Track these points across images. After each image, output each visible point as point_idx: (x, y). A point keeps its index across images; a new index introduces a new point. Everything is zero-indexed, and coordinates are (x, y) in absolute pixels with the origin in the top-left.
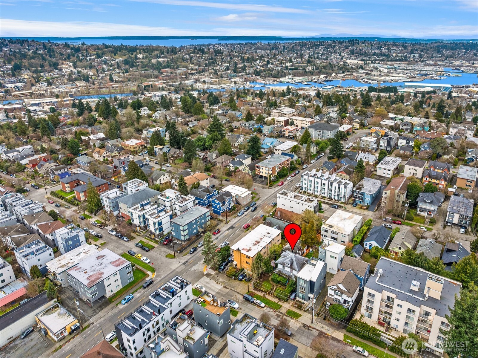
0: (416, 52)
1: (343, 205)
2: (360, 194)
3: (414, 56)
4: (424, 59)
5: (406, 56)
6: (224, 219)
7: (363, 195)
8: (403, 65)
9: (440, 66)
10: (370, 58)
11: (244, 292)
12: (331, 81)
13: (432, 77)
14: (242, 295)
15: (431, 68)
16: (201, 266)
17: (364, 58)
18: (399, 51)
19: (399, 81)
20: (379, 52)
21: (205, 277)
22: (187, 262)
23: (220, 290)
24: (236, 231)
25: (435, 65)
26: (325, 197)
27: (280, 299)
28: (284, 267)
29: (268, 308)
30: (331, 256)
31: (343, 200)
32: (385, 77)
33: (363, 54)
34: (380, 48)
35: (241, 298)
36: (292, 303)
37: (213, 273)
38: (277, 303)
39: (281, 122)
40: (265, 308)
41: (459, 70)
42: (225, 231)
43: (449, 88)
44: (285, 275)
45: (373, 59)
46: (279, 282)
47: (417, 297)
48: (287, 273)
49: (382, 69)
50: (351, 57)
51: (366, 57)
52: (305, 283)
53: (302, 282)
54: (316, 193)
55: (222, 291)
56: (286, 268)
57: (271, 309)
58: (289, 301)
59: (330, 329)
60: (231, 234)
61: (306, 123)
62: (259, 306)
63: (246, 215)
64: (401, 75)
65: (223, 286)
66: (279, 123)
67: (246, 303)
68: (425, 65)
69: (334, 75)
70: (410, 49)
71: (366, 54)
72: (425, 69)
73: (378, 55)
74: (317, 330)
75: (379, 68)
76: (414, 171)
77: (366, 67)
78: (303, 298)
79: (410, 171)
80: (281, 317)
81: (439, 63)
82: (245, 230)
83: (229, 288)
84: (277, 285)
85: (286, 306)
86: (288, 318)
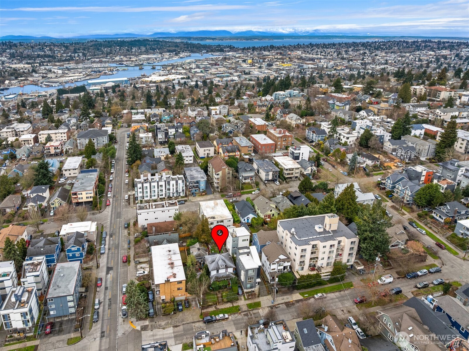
0: (79, 51)
1: (186, 199)
2: (195, 183)
3: (79, 55)
4: (89, 58)
5: (71, 55)
6: (90, 265)
7: (198, 183)
8: (72, 65)
9: (105, 62)
10: (35, 60)
11: (197, 317)
12: (7, 89)
13: (105, 73)
14: (199, 321)
15: (99, 65)
16: (125, 326)
17: (29, 61)
18: (62, 51)
19: (79, 80)
20: (43, 53)
21: (143, 332)
22: (103, 332)
23: (174, 333)
24: (117, 269)
25: (101, 62)
26: (164, 198)
27: (231, 301)
28: (218, 271)
29: (232, 315)
30: (243, 240)
31: (181, 195)
32: (64, 78)
33: (25, 57)
34: (42, 49)
35: (201, 324)
36: (243, 298)
37: (147, 323)
38: (233, 306)
39: (28, 141)
40: (230, 317)
41: (122, 64)
42: (106, 277)
43: (127, 81)
44: (223, 277)
45: (39, 61)
46: (220, 288)
47: (328, 235)
48: (223, 275)
49: (56, 71)
50: (13, 61)
51: (30, 60)
52: (253, 272)
53: (251, 273)
54: (153, 198)
55: (177, 332)
56: (221, 271)
57: (235, 314)
58: (239, 297)
59: (288, 297)
60: (117, 275)
61: (62, 135)
62: (223, 320)
63: (109, 249)
64: (78, 74)
65: (172, 328)
66: (26, 142)
67: (210, 325)
68: (92, 63)
69: (7, 82)
70: (72, 48)
71: (29, 57)
72: (95, 67)
73: (42, 57)
74: (282, 304)
75: (53, 70)
76: (208, 152)
77: (38, 70)
78: (251, 287)
79: (205, 152)
80: (249, 314)
81: (104, 60)
82: (126, 264)
83: (179, 324)
84: (219, 292)
85: (242, 303)
86: (255, 311)
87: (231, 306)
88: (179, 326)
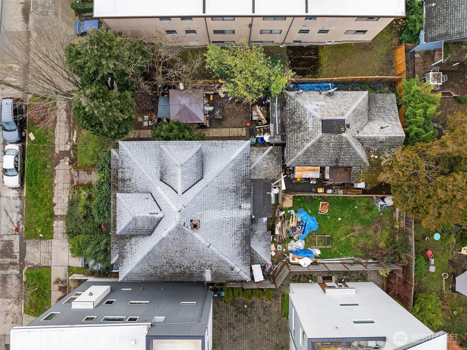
29: (18, 202)
80: (8, 260)
83: (31, 22)
86: (13, 282)
87: (58, 211)
88: (26, 19)
